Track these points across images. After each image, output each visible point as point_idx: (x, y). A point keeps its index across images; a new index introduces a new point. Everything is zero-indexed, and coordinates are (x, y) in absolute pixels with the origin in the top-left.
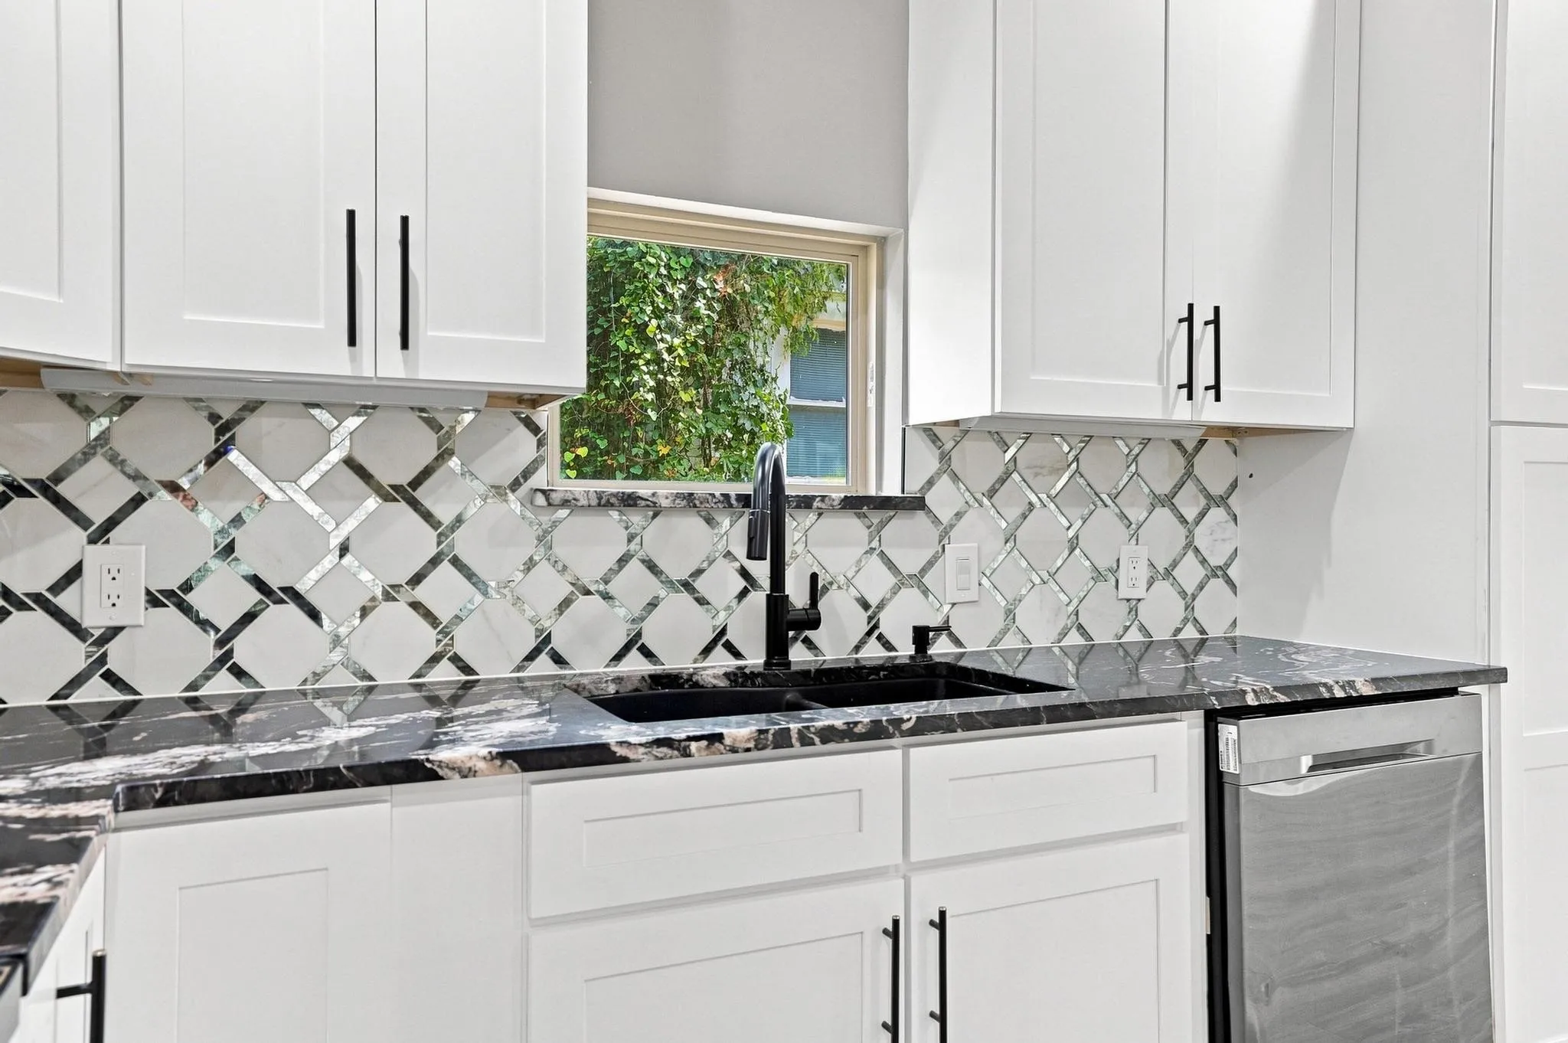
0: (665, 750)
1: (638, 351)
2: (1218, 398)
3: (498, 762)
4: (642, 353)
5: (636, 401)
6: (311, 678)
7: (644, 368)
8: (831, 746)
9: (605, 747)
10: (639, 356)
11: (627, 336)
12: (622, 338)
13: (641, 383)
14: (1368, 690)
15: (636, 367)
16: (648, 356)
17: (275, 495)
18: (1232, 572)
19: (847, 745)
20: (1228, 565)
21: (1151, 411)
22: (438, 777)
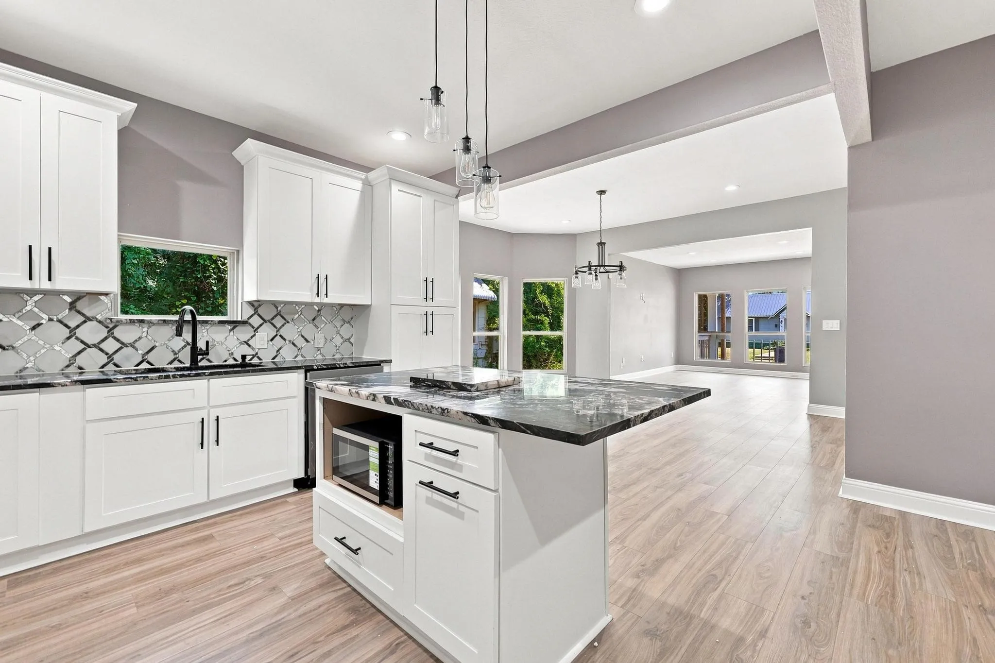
0: (129, 379)
1: (209, 264)
2: (327, 297)
3: (74, 383)
4: (211, 265)
5: (208, 283)
6: (19, 372)
7: (212, 271)
8: (183, 378)
9: (110, 379)
10: (209, 266)
11: (204, 258)
12: (201, 259)
13: (210, 276)
14: (351, 365)
15: (209, 270)
16: (213, 266)
17: (5, 319)
18: (352, 340)
19: (188, 378)
20: (350, 338)
21: (308, 299)
22: (54, 386)
